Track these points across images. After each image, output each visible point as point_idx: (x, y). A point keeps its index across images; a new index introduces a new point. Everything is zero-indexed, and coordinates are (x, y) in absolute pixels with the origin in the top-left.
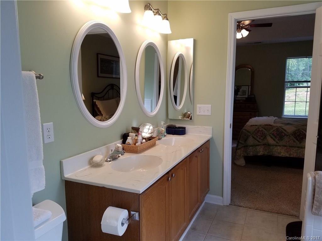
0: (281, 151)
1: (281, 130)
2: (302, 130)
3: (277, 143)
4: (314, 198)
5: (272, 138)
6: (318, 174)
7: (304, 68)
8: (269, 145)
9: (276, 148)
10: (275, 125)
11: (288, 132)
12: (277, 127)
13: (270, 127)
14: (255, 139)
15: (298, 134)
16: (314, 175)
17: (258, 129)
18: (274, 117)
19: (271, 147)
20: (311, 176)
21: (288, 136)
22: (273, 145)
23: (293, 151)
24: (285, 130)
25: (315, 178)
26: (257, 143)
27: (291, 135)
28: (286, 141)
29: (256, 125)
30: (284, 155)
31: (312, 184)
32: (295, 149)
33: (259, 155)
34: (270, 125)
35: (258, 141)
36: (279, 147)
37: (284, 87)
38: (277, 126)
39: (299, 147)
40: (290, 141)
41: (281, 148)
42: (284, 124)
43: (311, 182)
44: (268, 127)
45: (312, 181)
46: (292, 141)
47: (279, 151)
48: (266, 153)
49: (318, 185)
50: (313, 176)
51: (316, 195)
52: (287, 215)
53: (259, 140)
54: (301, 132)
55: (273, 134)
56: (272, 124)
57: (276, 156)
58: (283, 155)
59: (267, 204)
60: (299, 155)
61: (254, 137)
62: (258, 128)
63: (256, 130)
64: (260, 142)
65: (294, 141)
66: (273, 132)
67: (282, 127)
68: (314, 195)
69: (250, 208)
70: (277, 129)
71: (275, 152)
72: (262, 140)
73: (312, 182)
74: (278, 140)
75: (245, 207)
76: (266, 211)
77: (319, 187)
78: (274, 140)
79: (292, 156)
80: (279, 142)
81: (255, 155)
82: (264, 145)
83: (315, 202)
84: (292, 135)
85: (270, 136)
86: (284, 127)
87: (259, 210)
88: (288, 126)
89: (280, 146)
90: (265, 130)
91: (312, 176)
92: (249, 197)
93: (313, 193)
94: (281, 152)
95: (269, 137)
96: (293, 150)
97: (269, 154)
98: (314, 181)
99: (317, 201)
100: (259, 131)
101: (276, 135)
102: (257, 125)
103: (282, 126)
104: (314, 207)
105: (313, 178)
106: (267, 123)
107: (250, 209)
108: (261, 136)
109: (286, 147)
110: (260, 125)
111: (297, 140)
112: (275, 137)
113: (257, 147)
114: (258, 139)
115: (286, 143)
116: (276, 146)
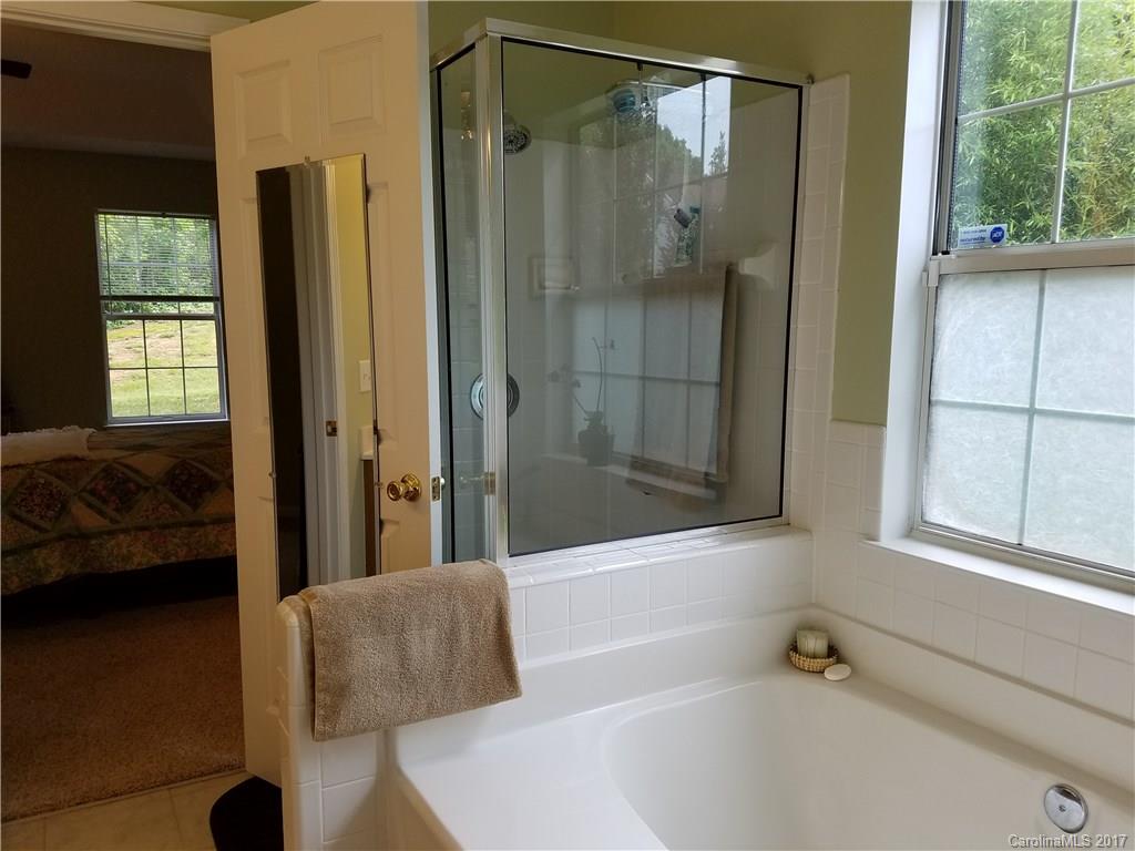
0: (131, 548)
1: (123, 473)
2: (196, 464)
3: (113, 521)
4: (313, 686)
5: (89, 505)
6: (313, 596)
7: (144, 256)
8: (84, 536)
9: (113, 542)
10: (94, 455)
11: (146, 478)
12: (103, 465)
13: (77, 464)
14: (21, 520)
15: (184, 478)
16: (302, 603)
17: (28, 481)
18: (83, 428)
19: (93, 542)
20: (293, 608)
21: (152, 491)
22: (100, 534)
23: (176, 540)
24: (137, 472)
25: (308, 613)
26: (34, 536)
27: (159, 487)
28: (145, 508)
29: (19, 466)
30: (145, 560)
31: (302, 637)
32: (179, 534)
33: (48, 580)
34: (76, 459)
35: (36, 527)
36: (122, 536)
37: (100, 317)
38: (104, 461)
39: (191, 524)
40: (160, 509)
41: (128, 538)
42: (127, 449)
43: (297, 629)
44: (65, 466)
45: (301, 627)
46: (168, 506)
47: (125, 551)
48: (75, 570)
49: (320, 633)
50: (301, 609)
51: (320, 672)
52: (203, 774)
53: (43, 524)
54: (194, 471)
55: (93, 492)
56: (82, 451)
57: (115, 570)
58: (139, 564)
59: (121, 764)
60: (195, 552)
61: (17, 511)
62: (30, 476)
63: (22, 483)
64: (47, 531)
65: (174, 507)
66: (93, 485)
67: (122, 461)
68: (312, 674)
69: (53, 810)
70: (104, 470)
71: (110, 559)
72: (50, 520)
73: (301, 631)
74: (117, 510)
75: (29, 812)
76: (121, 795)
77: (324, 642)
78: (100, 513)
79: (173, 559)
80: (119, 518)
81: (29, 586)
82: (61, 538)
83: (319, 696)
84: (164, 485)
85: (81, 499)
86: (129, 461)
87: (96, 800)
88: (144, 455)
89: (125, 531)
90: (59, 482)
91: (298, 608)
92: (40, 764)
93: (308, 667)
94: (134, 553)
95: (80, 504)
96: (174, 537)
97: (89, 570)
98: (306, 624)
99: (326, 690)
100: (36, 486)
101: (104, 493)
102: (23, 462)
103: (123, 457)
104: (320, 712)
105: (303, 616)
106: (64, 453)
107: (55, 813)
108: (48, 507)
109: (147, 533)
110: (37, 463)
111: (184, 499)
112: (105, 501)
113: (35, 551)
114: (35, 519)
115: (147, 517)
116: (111, 533)
